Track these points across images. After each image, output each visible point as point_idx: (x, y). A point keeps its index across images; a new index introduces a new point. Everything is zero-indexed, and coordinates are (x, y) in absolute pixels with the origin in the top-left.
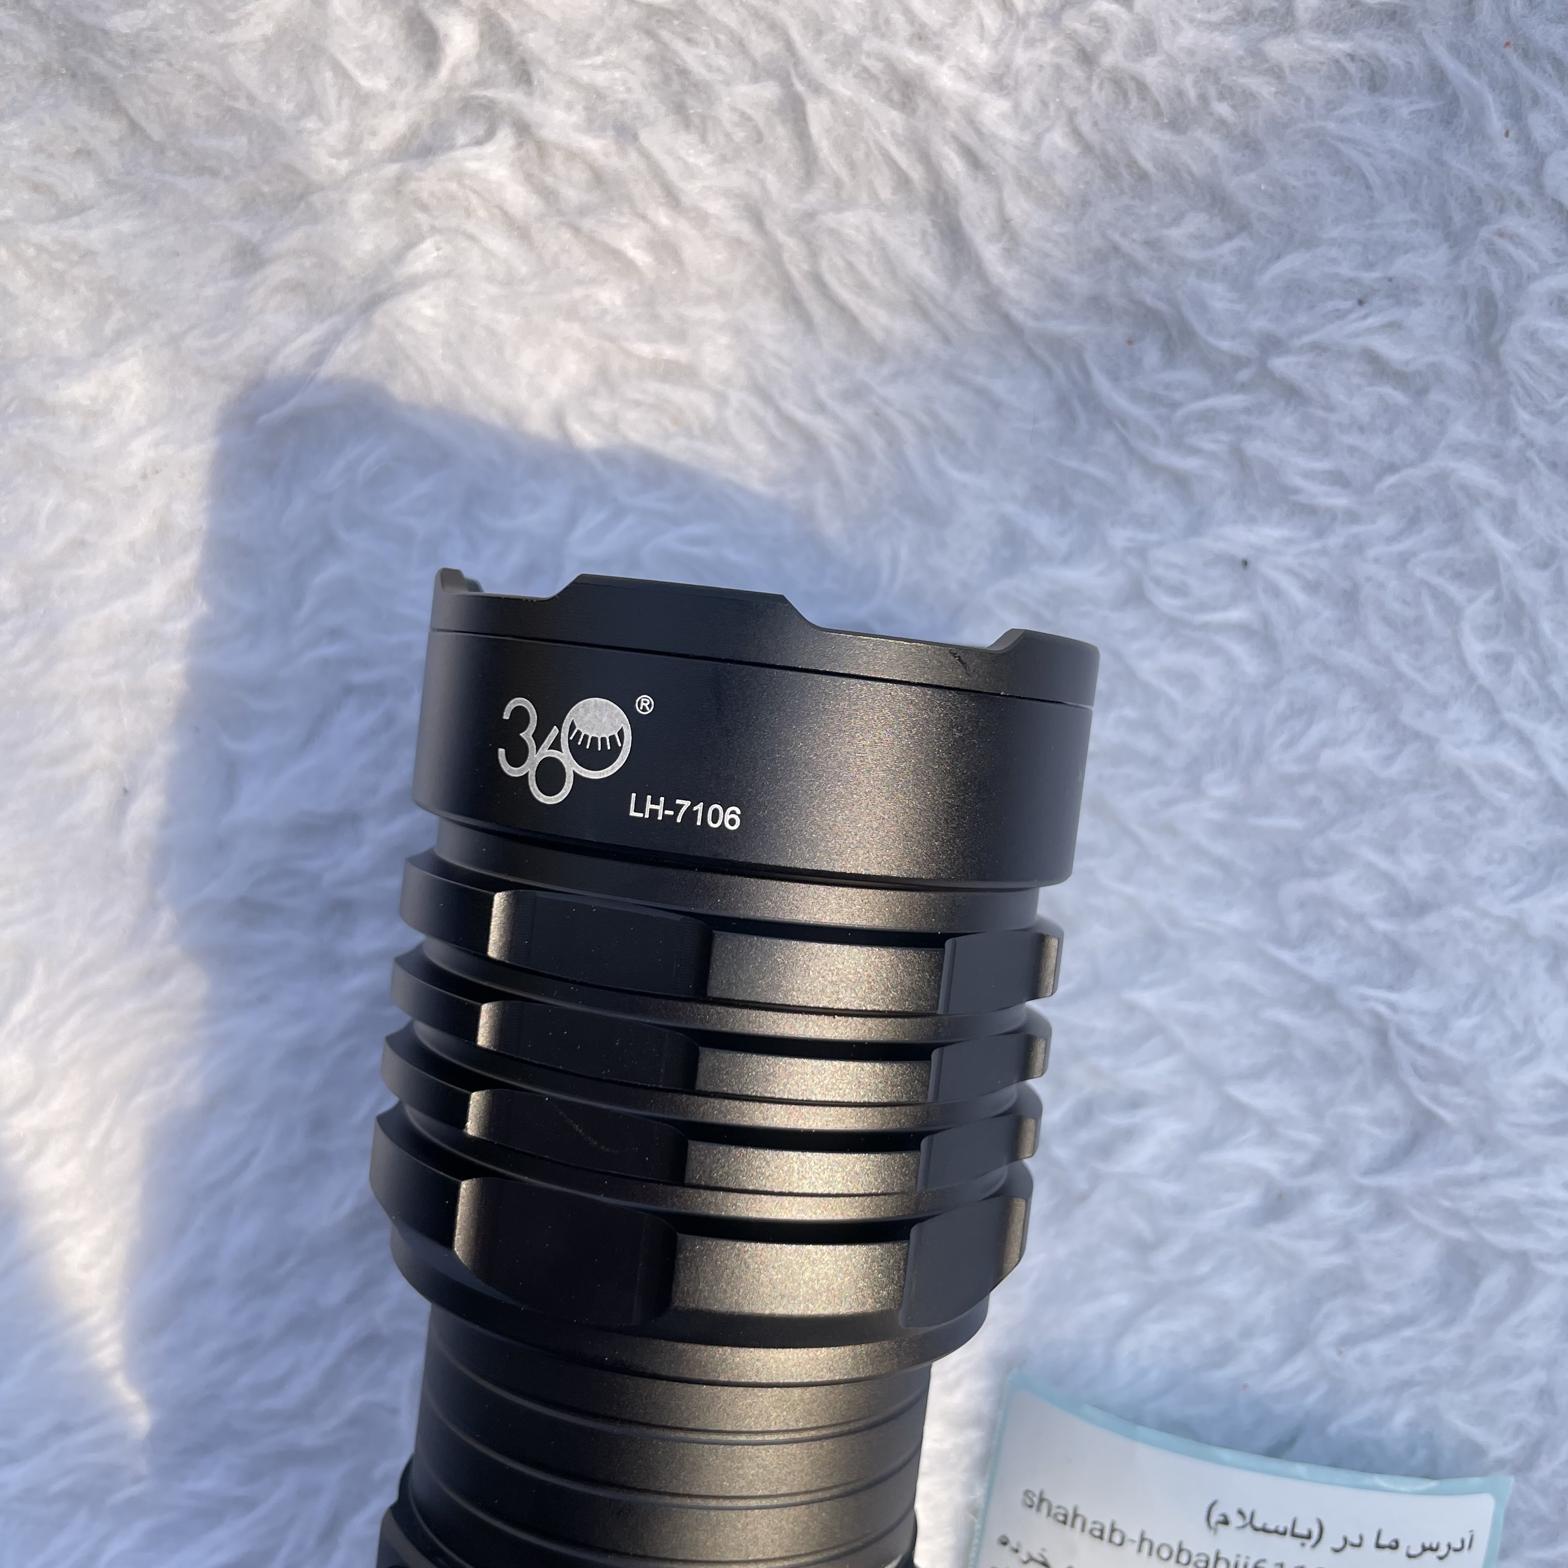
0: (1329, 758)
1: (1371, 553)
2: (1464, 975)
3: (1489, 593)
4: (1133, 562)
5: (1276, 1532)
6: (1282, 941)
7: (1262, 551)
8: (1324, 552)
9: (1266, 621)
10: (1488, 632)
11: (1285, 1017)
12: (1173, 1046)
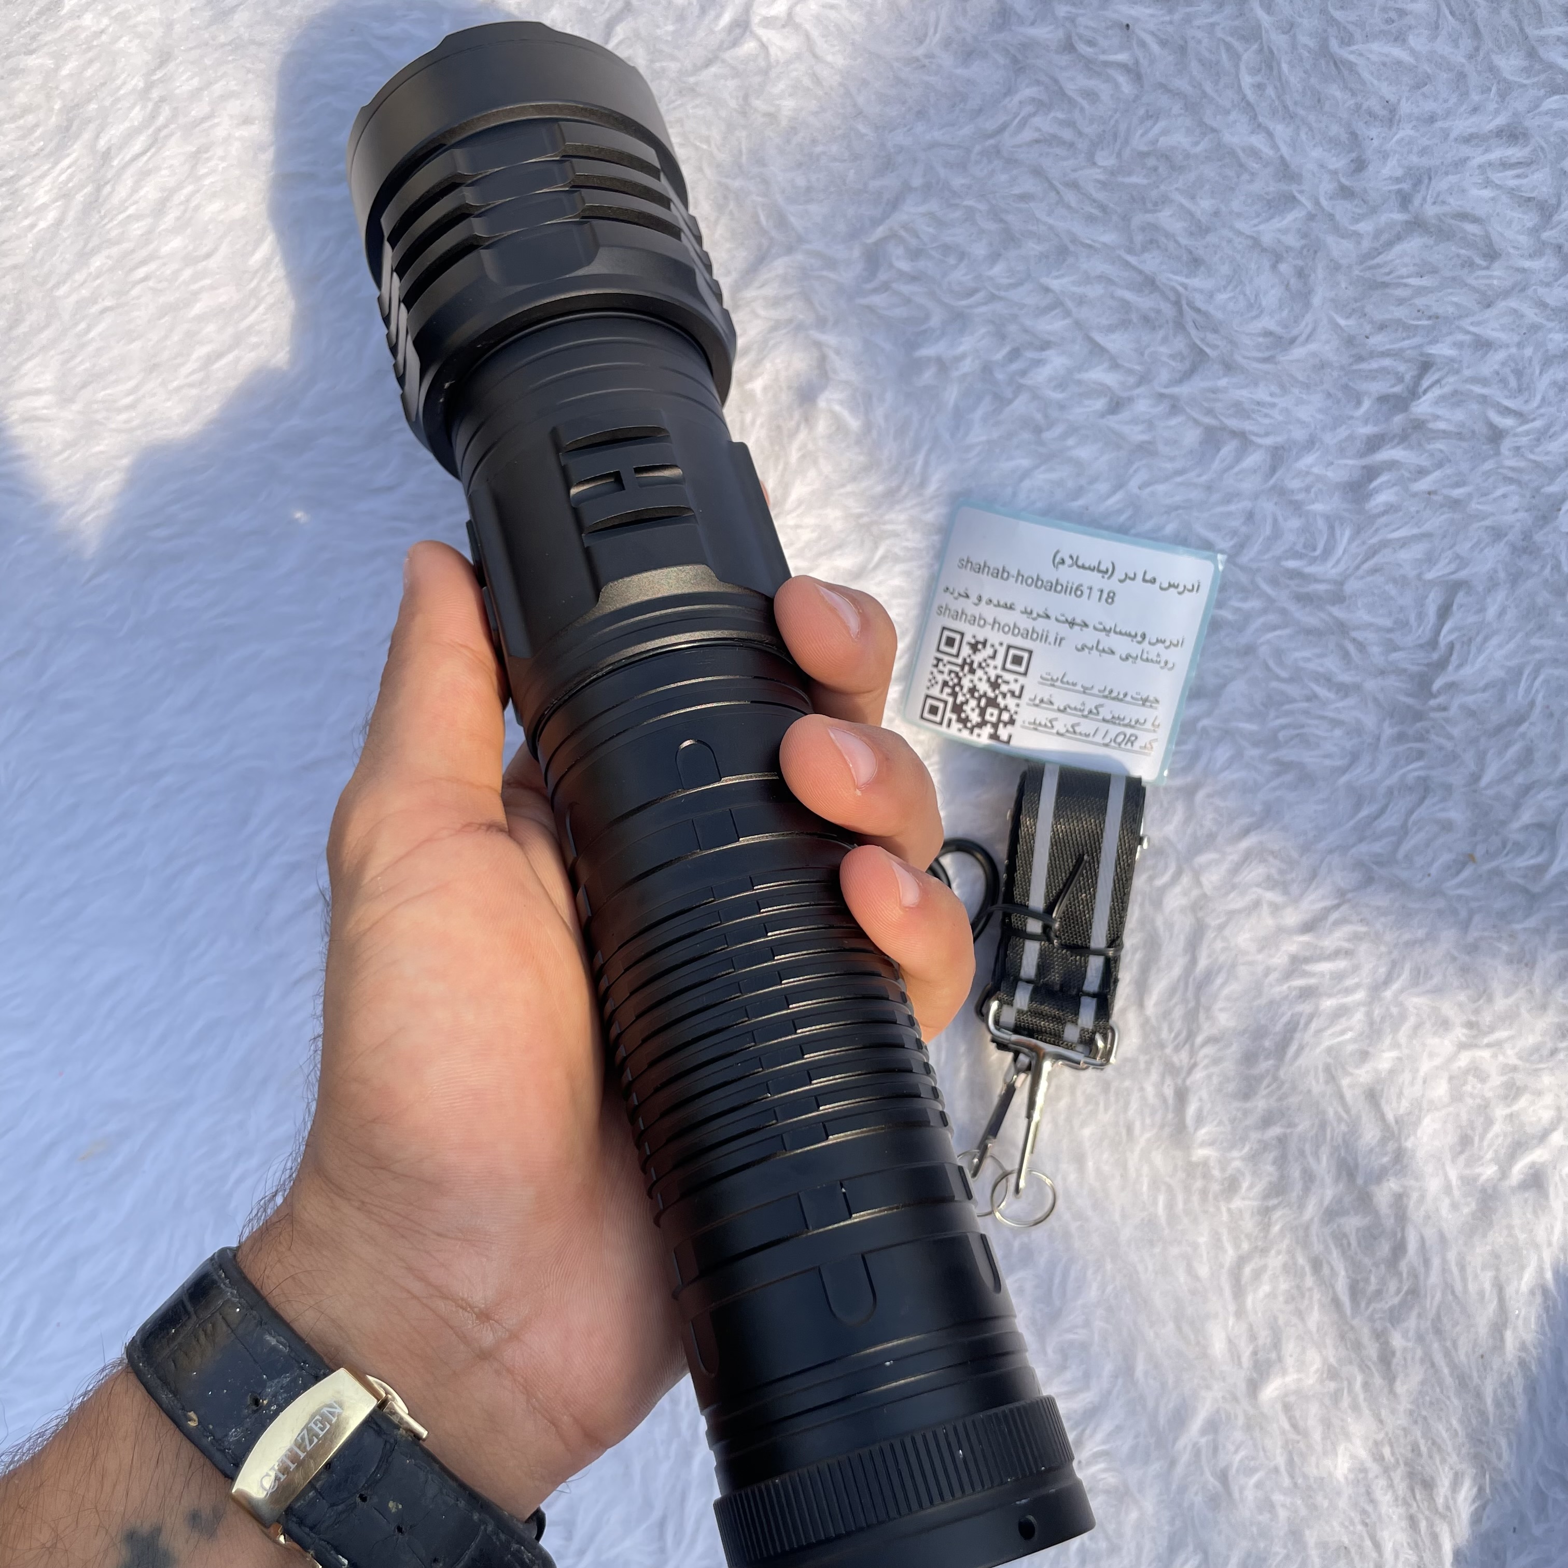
0: (1164, 142)
1: (1197, 23)
2: (1225, 269)
3: (1255, 46)
4: (1068, 24)
5: (1089, 568)
6: (1130, 251)
7: (1137, 20)
8: (1171, 22)
9: (1137, 62)
10: (1255, 71)
11: (1129, 296)
12: (1067, 313)
